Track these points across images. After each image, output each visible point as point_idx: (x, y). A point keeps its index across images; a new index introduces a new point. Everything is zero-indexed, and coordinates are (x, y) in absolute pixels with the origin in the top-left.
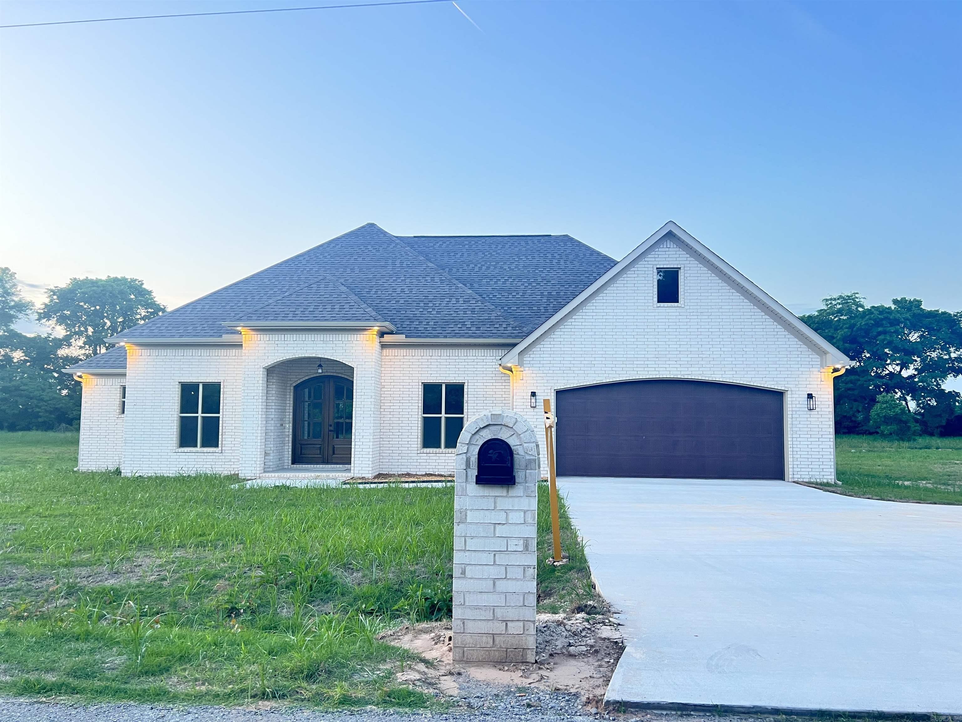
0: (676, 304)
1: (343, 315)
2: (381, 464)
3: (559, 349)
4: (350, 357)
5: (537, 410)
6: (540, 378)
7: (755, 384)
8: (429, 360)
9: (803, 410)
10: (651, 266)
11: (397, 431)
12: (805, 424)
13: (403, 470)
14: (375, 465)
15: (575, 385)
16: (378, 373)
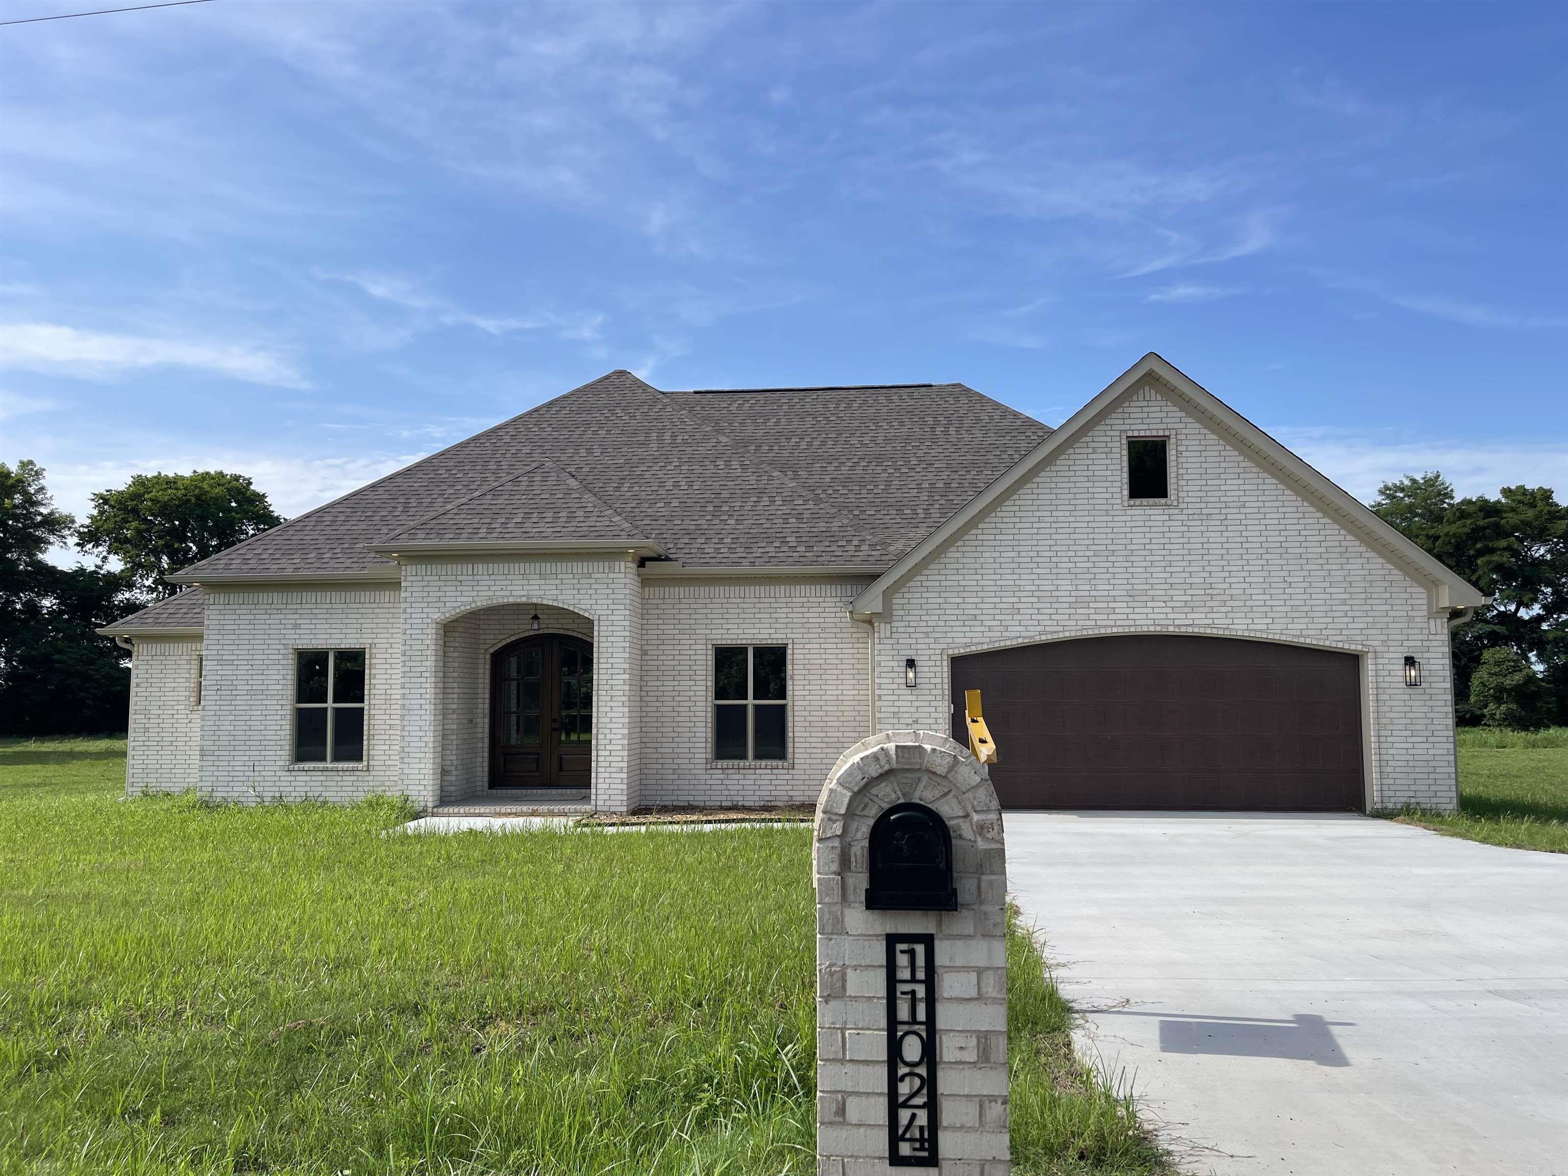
0: (1163, 501)
1: (574, 529)
2: (643, 787)
3: (956, 583)
4: (586, 602)
5: (918, 692)
6: (921, 635)
7: (1308, 641)
8: (725, 606)
9: (1397, 686)
10: (1118, 433)
11: (670, 730)
12: (1401, 712)
13: (681, 798)
14: (631, 790)
15: (985, 647)
16: (636, 629)
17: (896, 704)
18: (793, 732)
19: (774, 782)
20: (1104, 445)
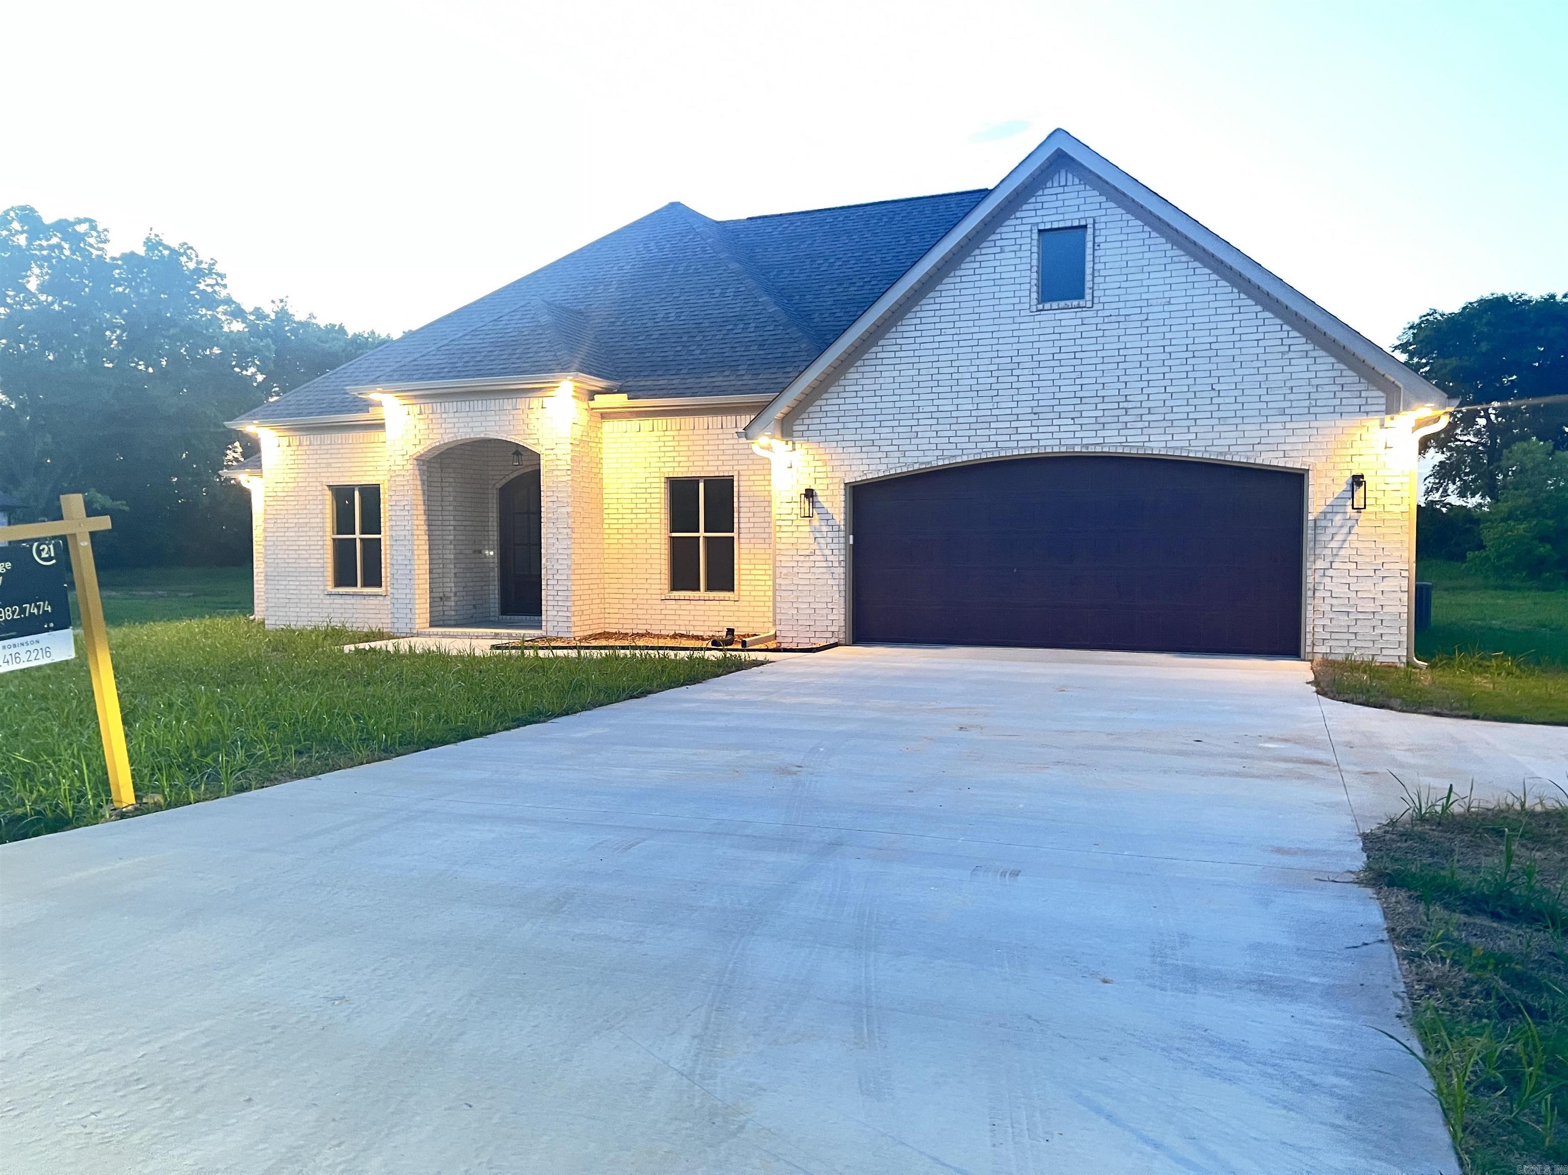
0: (1077, 302)
2: (607, 615)
3: (855, 407)
4: (534, 437)
5: (816, 522)
6: (820, 463)
7: (1236, 459)
8: (676, 438)
9: (1341, 509)
10: (1028, 227)
11: (630, 561)
12: (1345, 541)
13: (639, 627)
14: (583, 618)
15: (881, 474)
16: (588, 463)
17: (795, 535)
18: (739, 564)
19: (722, 613)
20: (1013, 242)
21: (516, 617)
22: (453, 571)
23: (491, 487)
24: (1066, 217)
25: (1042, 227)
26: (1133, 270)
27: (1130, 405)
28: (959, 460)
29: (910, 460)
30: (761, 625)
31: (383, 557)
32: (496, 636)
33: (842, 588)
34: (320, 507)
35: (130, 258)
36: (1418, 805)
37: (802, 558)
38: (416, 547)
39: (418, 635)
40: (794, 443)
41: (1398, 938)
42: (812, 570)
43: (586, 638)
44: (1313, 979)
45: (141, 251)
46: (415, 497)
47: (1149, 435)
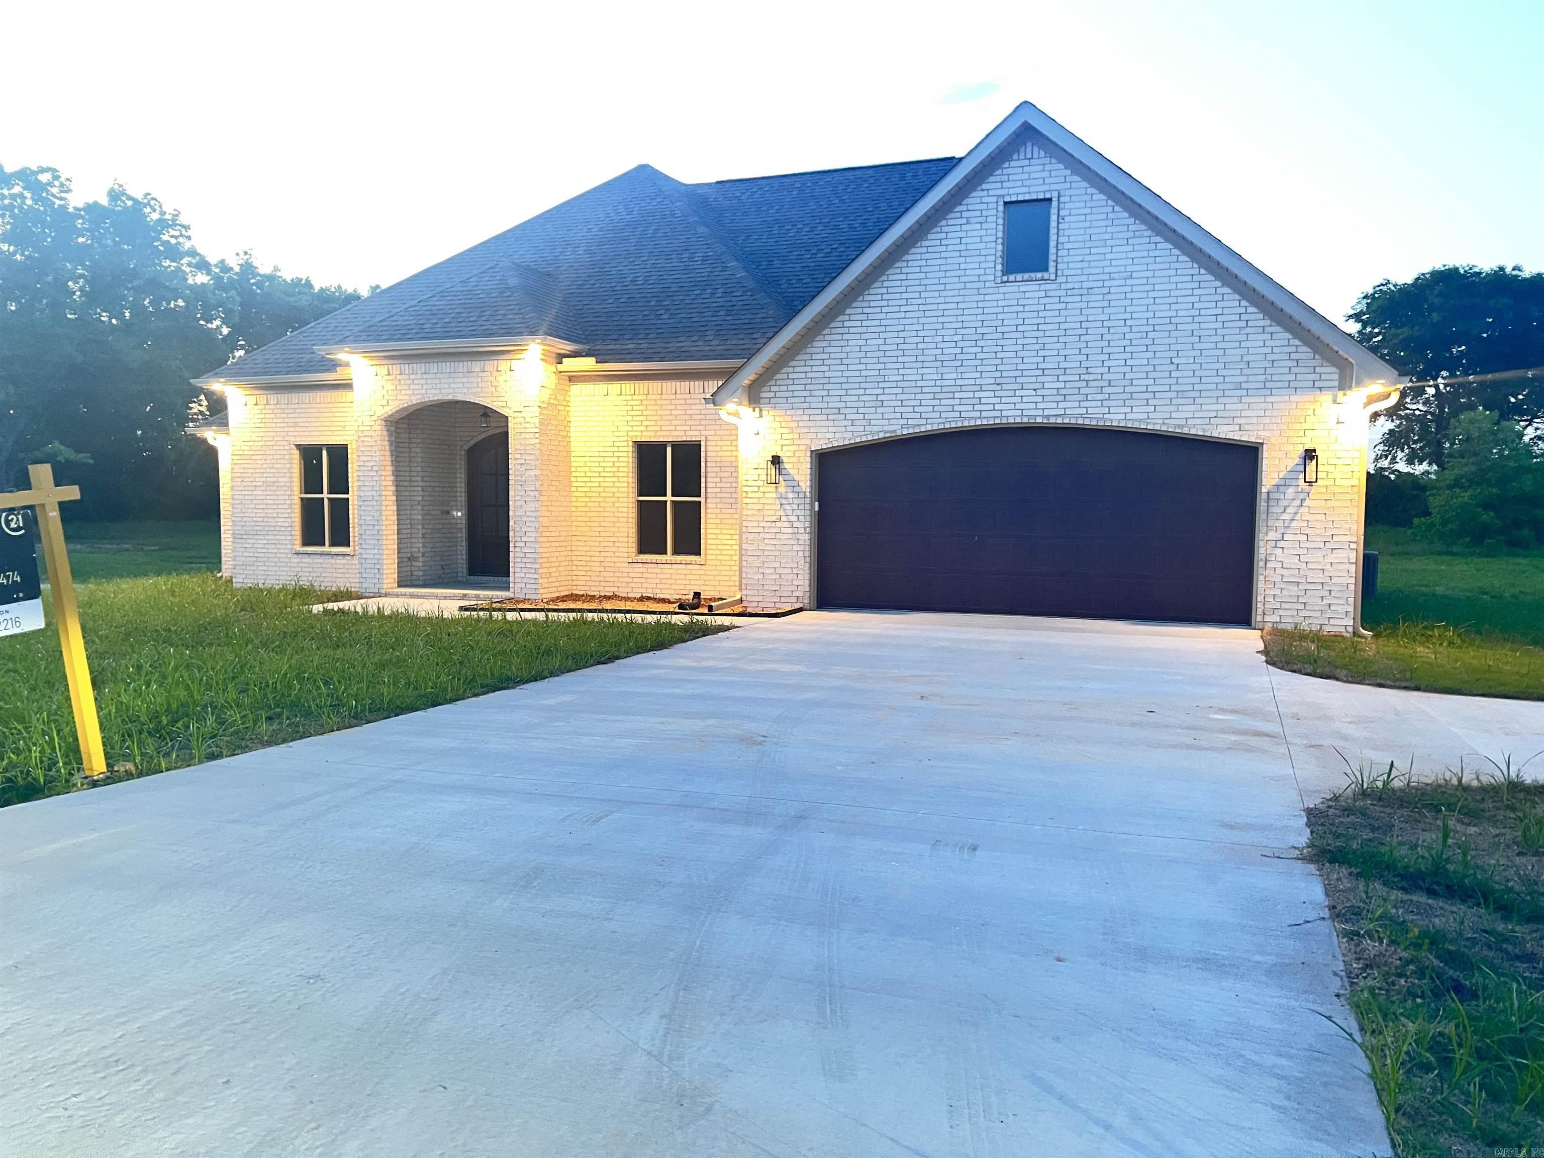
0: (1041, 274)
2: (574, 578)
3: (821, 375)
4: (503, 399)
5: (782, 489)
6: (786, 430)
7: (1193, 431)
8: (644, 403)
9: (1294, 482)
10: (994, 199)
11: (597, 524)
12: (1296, 513)
13: (607, 589)
14: (551, 580)
15: (847, 442)
16: (556, 426)
17: (762, 501)
18: (706, 529)
19: (688, 577)
20: (979, 213)
21: (484, 578)
22: (420, 531)
23: (459, 447)
24: (1032, 189)
25: (1007, 199)
26: (1095, 244)
27: (1091, 377)
28: (923, 429)
29: (875, 429)
30: (727, 589)
31: (351, 516)
32: (464, 597)
33: (807, 554)
34: (288, 466)
35: (92, 208)
36: (1360, 779)
37: (769, 524)
38: (384, 508)
39: (386, 595)
40: (761, 410)
41: (1338, 915)
42: (778, 536)
43: (553, 600)
44: (1257, 958)
45: (104, 201)
46: (383, 458)
47: (1109, 407)
